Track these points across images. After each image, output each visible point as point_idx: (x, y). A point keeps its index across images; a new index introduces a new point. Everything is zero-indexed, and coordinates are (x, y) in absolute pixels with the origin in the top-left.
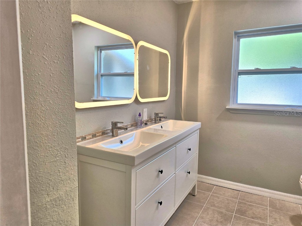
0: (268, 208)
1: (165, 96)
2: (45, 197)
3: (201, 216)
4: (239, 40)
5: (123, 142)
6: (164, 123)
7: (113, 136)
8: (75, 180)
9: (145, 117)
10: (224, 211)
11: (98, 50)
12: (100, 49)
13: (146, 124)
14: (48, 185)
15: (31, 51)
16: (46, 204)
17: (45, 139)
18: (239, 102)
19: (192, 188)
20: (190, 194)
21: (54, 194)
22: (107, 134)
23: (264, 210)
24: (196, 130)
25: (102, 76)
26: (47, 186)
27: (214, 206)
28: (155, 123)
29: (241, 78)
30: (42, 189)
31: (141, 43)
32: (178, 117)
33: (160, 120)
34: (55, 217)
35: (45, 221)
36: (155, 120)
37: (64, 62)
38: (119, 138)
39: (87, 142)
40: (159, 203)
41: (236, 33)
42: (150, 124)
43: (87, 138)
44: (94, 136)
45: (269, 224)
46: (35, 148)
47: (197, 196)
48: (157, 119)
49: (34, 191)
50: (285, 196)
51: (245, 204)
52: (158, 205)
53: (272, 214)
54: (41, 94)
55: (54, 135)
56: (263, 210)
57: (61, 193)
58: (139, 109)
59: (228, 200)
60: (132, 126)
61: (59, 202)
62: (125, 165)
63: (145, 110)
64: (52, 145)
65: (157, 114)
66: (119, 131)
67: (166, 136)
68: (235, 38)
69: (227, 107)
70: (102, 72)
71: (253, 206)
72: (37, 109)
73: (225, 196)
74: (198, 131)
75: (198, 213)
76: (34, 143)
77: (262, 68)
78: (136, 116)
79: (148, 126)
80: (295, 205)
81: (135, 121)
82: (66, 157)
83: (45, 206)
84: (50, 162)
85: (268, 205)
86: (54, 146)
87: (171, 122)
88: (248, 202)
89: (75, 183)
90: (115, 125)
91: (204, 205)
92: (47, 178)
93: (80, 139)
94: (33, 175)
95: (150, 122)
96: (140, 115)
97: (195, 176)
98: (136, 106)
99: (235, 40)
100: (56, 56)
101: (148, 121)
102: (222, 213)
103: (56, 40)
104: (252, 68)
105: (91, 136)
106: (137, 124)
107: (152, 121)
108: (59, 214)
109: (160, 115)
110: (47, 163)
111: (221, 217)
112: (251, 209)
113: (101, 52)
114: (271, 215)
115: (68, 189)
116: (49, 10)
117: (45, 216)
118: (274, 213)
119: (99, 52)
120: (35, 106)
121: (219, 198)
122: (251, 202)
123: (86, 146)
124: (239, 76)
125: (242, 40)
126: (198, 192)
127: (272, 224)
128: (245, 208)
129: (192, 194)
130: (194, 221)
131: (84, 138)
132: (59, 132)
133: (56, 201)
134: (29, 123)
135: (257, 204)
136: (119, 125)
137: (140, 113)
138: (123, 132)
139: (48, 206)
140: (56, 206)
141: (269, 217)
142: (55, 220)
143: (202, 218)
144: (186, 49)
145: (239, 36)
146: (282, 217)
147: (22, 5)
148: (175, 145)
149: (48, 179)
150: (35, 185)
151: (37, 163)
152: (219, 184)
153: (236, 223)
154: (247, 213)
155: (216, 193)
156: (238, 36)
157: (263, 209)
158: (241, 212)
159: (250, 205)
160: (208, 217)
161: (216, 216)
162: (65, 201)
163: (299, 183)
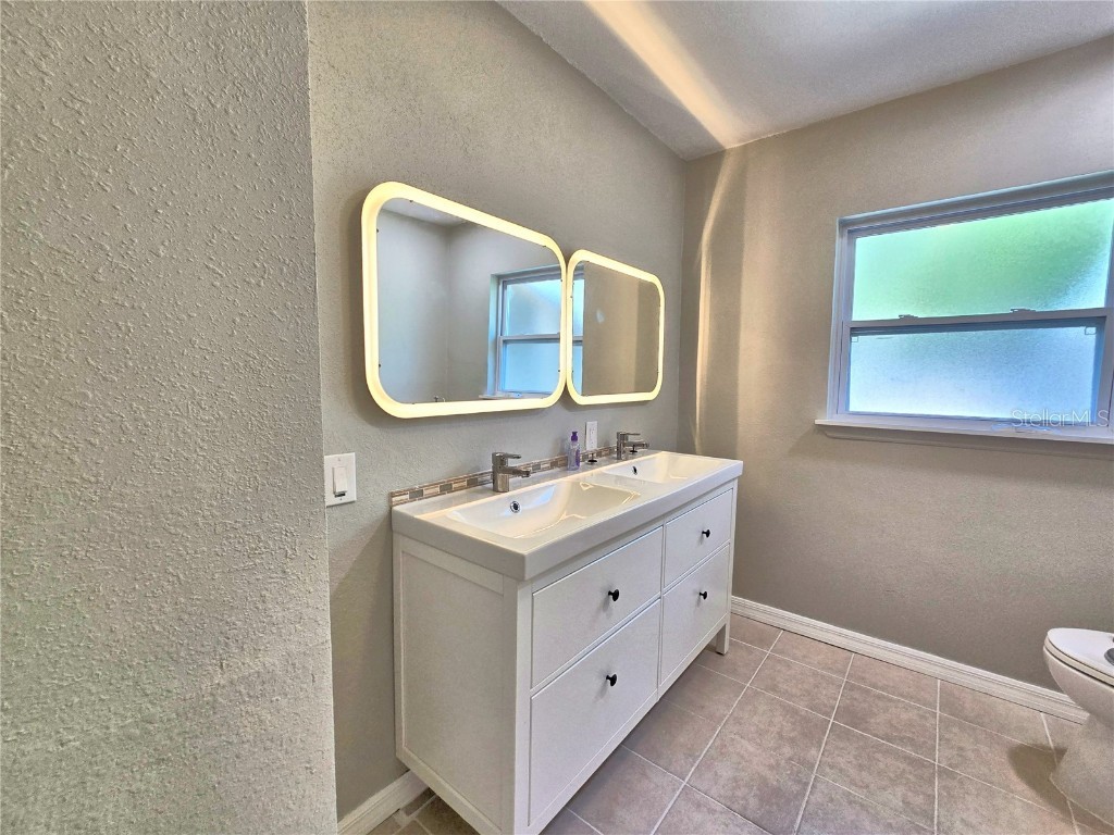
0: (938, 711)
1: (650, 389)
2: (212, 672)
3: (735, 714)
4: (852, 244)
5: (521, 508)
6: (640, 460)
7: (495, 490)
8: (320, 622)
9: (591, 444)
10: (802, 707)
11: (499, 284)
12: (503, 280)
13: (592, 461)
14: (222, 639)
15: (162, 247)
16: (212, 694)
17: (212, 505)
18: (853, 408)
19: (715, 633)
20: (709, 648)
21: (243, 664)
22: (482, 483)
23: (926, 719)
24: (730, 481)
25: (505, 342)
26: (218, 642)
27: (774, 688)
28: (619, 459)
29: (860, 344)
30: (199, 649)
31: (580, 256)
32: (684, 446)
33: (633, 451)
34: (248, 729)
35: (209, 743)
36: (619, 452)
37: (283, 284)
38: (509, 498)
39: (427, 504)
40: (608, 678)
41: (844, 224)
42: (605, 461)
43: (425, 492)
44: (446, 488)
45: (939, 767)
46: (173, 531)
47: (729, 656)
48: (623, 448)
49: (171, 658)
50: (993, 681)
51: (868, 692)
52: (605, 684)
53: (951, 732)
54: (197, 373)
55: (244, 494)
56: (922, 717)
57: (268, 660)
58: (574, 422)
59: (815, 674)
60: (554, 464)
61: (260, 687)
62: (501, 576)
63: (592, 426)
64: (236, 522)
65: (622, 437)
66: (513, 480)
67: (636, 497)
68: (842, 236)
69: (818, 422)
70: (507, 334)
71: (890, 700)
72: (182, 416)
73: (809, 663)
74: (735, 485)
75: (728, 706)
76: (170, 516)
77: (920, 315)
78: (563, 440)
79: (600, 466)
80: (1025, 713)
81: (562, 453)
82: (286, 557)
83: (210, 699)
84: (229, 572)
85: (936, 701)
86: (244, 526)
87: (662, 457)
88: (875, 686)
89: (319, 631)
90: (500, 462)
91: (747, 682)
92: (220, 617)
93: (407, 496)
94: (167, 610)
95: (606, 455)
96: (574, 437)
97: (723, 598)
98: (564, 413)
99: (840, 243)
100: (255, 266)
101: (599, 454)
102: (795, 712)
103: (255, 221)
104: (892, 313)
105: (438, 489)
106: (567, 460)
107: (610, 454)
108: (261, 721)
109: (631, 439)
110: (217, 575)
111: (793, 724)
112: (886, 710)
113: (504, 288)
114: (947, 736)
115: (292, 647)
116: (232, 132)
117: (208, 728)
118: (955, 730)
119: (501, 287)
120: (174, 408)
121: (789, 666)
122: (883, 689)
123: (416, 516)
124: (854, 339)
125: (862, 243)
126: (731, 643)
127: (950, 766)
128: (866, 705)
129: (714, 650)
130: (714, 729)
131: (417, 494)
132: (263, 485)
133: (249, 685)
134: (153, 456)
135: (902, 695)
136: (511, 463)
137: (575, 434)
138: (520, 482)
139: (220, 700)
140: (250, 697)
141: (940, 740)
142: (245, 739)
143: (738, 721)
144: (707, 273)
145: (852, 230)
146: (983, 749)
147: (131, 114)
148: (661, 523)
149: (222, 620)
150: (174, 639)
151: (181, 576)
152: (794, 627)
153: (837, 748)
154: (872, 720)
155: (782, 652)
156: (850, 232)
157: (921, 712)
158: (854, 717)
159: (880, 697)
160: (755, 719)
161: (778, 719)
162: (285, 682)
163: (1042, 653)
